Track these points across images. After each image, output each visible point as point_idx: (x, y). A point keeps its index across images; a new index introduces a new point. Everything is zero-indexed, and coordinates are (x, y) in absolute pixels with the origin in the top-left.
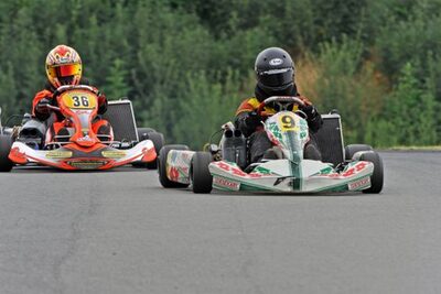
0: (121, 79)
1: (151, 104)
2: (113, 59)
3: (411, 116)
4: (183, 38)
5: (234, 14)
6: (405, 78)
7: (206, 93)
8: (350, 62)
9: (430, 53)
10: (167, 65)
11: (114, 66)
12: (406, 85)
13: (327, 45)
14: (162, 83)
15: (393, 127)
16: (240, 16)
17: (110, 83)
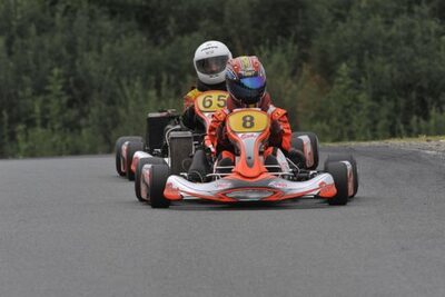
0: (60, 87)
1: (89, 112)
2: (51, 68)
3: (347, 116)
4: (121, 45)
5: (172, 20)
6: (341, 79)
7: (141, 99)
8: (285, 64)
9: (367, 52)
10: (105, 73)
11: (52, 75)
12: (343, 86)
13: (262, 48)
14: (100, 90)
15: (327, 128)
16: (178, 22)
17: (48, 92)
